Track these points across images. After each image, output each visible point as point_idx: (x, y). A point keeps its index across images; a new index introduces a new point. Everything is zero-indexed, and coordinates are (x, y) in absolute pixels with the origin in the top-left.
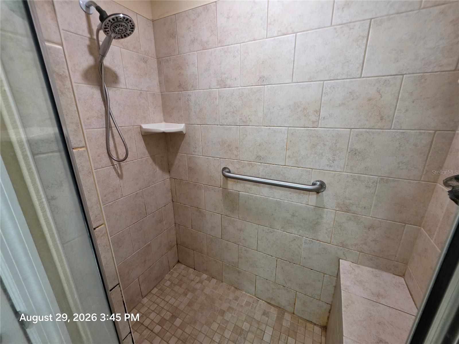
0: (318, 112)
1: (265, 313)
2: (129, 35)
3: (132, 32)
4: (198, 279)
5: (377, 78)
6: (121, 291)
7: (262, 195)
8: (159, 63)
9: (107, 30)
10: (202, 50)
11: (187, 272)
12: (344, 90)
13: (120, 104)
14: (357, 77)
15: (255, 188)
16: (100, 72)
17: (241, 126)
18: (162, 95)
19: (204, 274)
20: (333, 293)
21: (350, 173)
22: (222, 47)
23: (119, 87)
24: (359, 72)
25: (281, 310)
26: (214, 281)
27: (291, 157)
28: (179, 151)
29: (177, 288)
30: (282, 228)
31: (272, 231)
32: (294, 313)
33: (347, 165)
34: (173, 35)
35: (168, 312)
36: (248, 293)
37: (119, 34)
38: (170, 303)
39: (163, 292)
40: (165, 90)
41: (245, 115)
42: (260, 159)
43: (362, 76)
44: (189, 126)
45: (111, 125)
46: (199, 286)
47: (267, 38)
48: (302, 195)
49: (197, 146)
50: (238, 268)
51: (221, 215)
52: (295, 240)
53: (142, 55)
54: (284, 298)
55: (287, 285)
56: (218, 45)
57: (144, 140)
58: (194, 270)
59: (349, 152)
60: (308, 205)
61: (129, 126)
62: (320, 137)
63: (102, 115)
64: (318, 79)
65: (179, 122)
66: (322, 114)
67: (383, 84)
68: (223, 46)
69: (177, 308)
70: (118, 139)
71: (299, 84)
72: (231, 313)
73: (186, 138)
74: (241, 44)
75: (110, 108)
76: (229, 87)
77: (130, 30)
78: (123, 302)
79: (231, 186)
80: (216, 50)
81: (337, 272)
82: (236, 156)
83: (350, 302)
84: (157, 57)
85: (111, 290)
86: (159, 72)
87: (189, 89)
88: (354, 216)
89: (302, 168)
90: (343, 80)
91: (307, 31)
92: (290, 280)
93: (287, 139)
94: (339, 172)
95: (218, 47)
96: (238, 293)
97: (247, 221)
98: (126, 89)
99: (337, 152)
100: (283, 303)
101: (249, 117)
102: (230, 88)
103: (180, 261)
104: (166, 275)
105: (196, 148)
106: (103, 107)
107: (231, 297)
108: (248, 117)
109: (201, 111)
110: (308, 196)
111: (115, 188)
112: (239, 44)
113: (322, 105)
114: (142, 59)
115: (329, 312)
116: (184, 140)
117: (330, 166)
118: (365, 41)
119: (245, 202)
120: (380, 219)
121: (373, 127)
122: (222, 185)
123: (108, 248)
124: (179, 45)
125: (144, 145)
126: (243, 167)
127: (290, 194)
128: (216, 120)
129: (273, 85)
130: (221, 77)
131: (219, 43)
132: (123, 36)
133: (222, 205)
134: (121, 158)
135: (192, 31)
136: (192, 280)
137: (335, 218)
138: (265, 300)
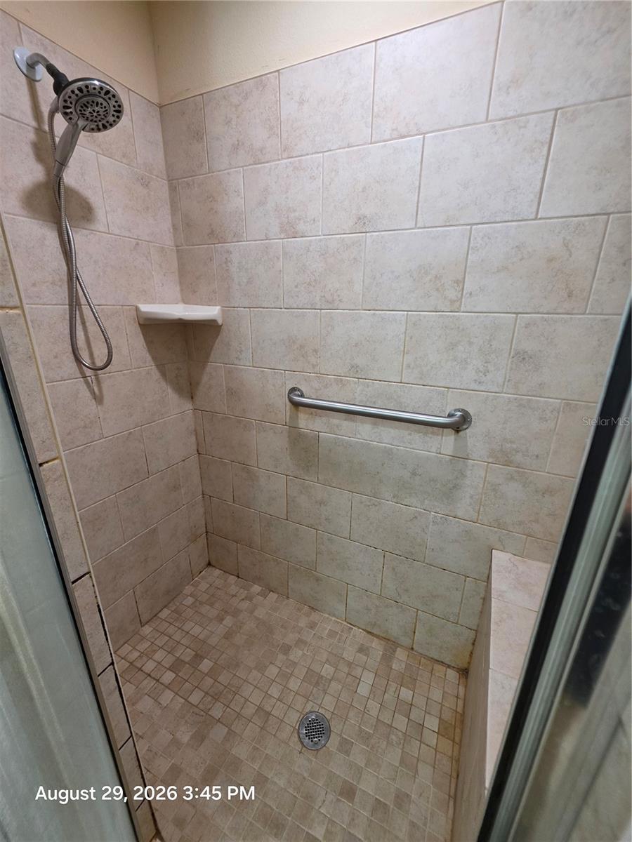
0: (460, 283)
1: (362, 650)
2: (111, 125)
3: (117, 120)
4: (244, 593)
5: (564, 220)
6: (93, 586)
7: (359, 436)
8: (173, 189)
9: (69, 111)
10: (252, 165)
11: (225, 581)
12: (507, 242)
13: (96, 262)
14: (530, 218)
15: (346, 425)
16: (57, 195)
17: (323, 311)
18: (178, 251)
19: (256, 586)
20: (480, 609)
21: (514, 394)
22: (290, 160)
23: (93, 229)
24: (534, 209)
25: (391, 644)
26: (273, 596)
27: (411, 366)
28: (211, 360)
29: (205, 609)
30: (394, 497)
31: (376, 504)
32: (412, 649)
33: (509, 381)
34: (198, 135)
35: (188, 649)
36: (334, 616)
37: (92, 121)
38: (193, 634)
39: (180, 616)
40: (183, 241)
41: (330, 290)
42: (357, 371)
43: (539, 217)
44: (229, 310)
45: (79, 299)
46: (246, 605)
47: (371, 143)
48: (430, 435)
49: (243, 349)
50: (315, 571)
51: (286, 475)
52: (416, 517)
53: (138, 171)
54: (395, 624)
55: (401, 598)
56: (282, 155)
57: (143, 335)
58: (237, 578)
59: (513, 357)
60: (440, 453)
61: (114, 305)
62: (463, 330)
63: (61, 280)
64: (462, 222)
65: (210, 302)
66: (468, 286)
67: (575, 232)
68: (292, 157)
69: (204, 642)
70: (93, 328)
71: (427, 231)
72: (303, 650)
73: (224, 334)
74: (325, 154)
75: (76, 267)
76: (302, 237)
77: (113, 115)
78: (98, 606)
79: (306, 423)
80: (278, 164)
81: (487, 572)
82: (314, 366)
83: (505, 616)
84: (169, 177)
85: (73, 583)
86: (172, 206)
87: (229, 241)
88: (518, 472)
89: (431, 386)
90: (505, 224)
91: (444, 130)
92: (407, 591)
93: (405, 333)
94: (494, 394)
95: (282, 159)
96: (315, 616)
97: (333, 485)
98: (109, 233)
99: (493, 356)
100: (395, 631)
101: (339, 293)
102: (304, 239)
103: (213, 562)
104: (187, 587)
105: (241, 351)
106: (64, 264)
107: (303, 623)
108: (335, 294)
109: (250, 281)
110: (440, 437)
111: (89, 420)
112: (321, 155)
113: (468, 270)
114: (140, 178)
115: (473, 644)
116: (219, 337)
117: (480, 383)
118: (545, 152)
119: (330, 451)
120: (562, 476)
121: (555, 310)
122: (288, 420)
123: (68, 503)
124: (210, 155)
125: (145, 344)
126: (326, 386)
127: (410, 434)
128: (278, 298)
129: (383, 233)
130: (288, 217)
131: (285, 151)
132: (101, 127)
133: (288, 458)
134: (99, 364)
135: (235, 127)
136: (233, 596)
137: (485, 477)
138: (364, 628)
